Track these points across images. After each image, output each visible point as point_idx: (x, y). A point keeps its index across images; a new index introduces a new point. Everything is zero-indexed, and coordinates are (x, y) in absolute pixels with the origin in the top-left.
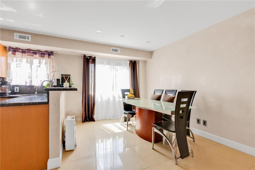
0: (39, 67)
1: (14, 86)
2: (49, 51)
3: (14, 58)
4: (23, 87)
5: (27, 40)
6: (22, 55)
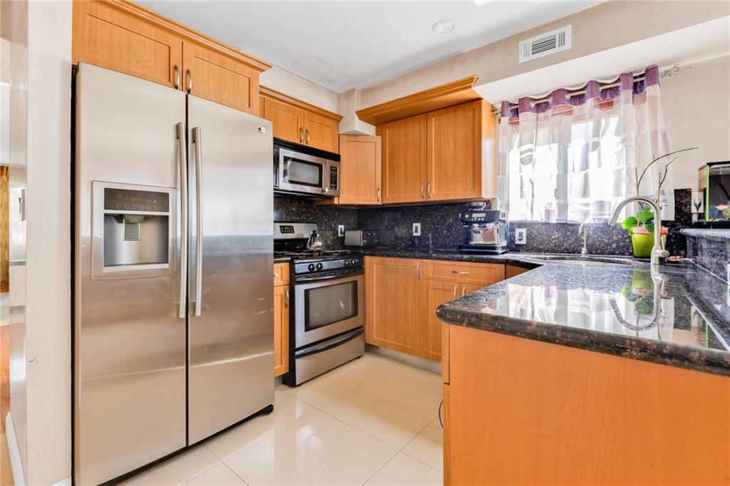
0: (593, 151)
1: (513, 226)
2: (634, 75)
3: (515, 137)
4: (537, 230)
5: (558, 49)
6: (537, 119)
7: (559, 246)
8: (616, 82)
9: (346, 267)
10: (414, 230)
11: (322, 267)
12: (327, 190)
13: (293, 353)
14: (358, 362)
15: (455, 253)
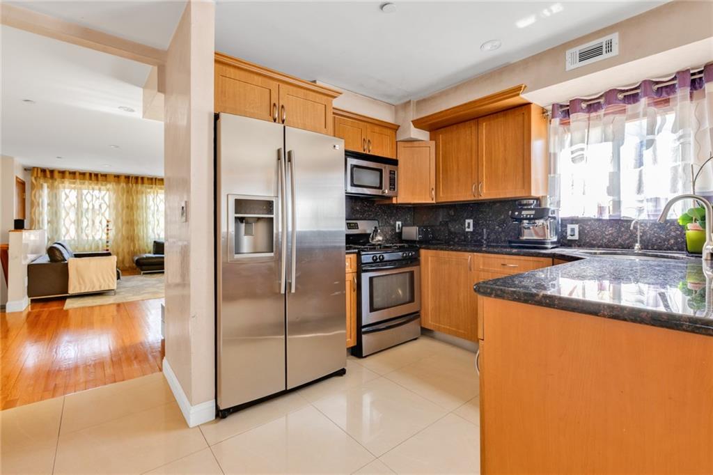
0: (647, 149)
1: (565, 222)
2: (692, 72)
3: (566, 136)
4: (590, 226)
5: (605, 56)
6: (589, 119)
7: (613, 242)
8: (673, 80)
9: (404, 259)
10: (467, 225)
11: (383, 258)
12: (387, 191)
14: (415, 344)
15: (505, 247)
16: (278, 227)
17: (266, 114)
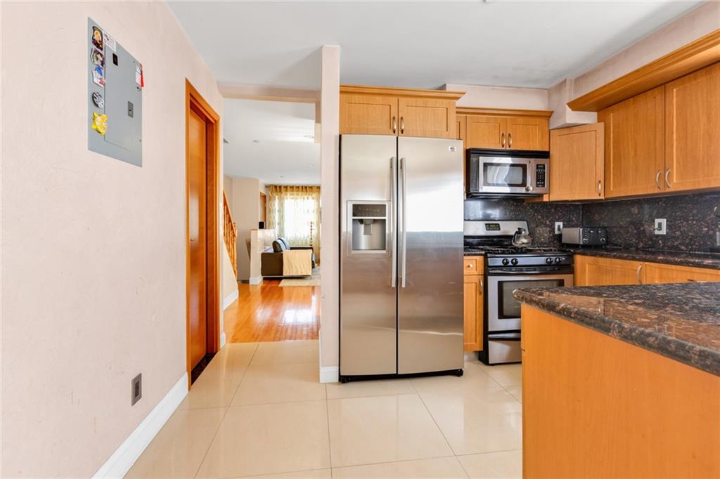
9: (549, 264)
10: (656, 226)
11: (517, 262)
12: (531, 188)
13: (487, 335)
15: (706, 257)
16: (390, 229)
17: (386, 127)
